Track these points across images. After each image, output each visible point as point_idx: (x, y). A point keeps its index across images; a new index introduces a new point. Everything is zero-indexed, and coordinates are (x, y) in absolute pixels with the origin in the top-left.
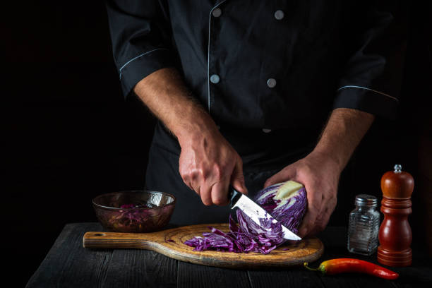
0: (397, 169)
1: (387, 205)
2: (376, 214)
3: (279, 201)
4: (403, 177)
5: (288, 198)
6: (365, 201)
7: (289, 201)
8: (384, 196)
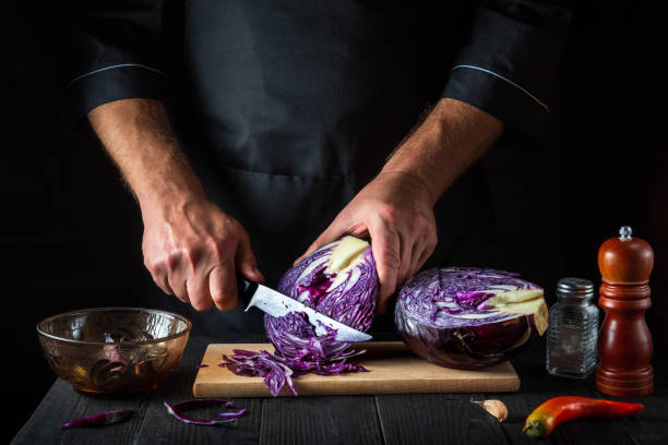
0: (625, 234)
1: (609, 294)
2: (591, 310)
3: (334, 276)
4: (634, 246)
5: (348, 269)
6: (573, 288)
7: (350, 273)
8: (604, 279)
